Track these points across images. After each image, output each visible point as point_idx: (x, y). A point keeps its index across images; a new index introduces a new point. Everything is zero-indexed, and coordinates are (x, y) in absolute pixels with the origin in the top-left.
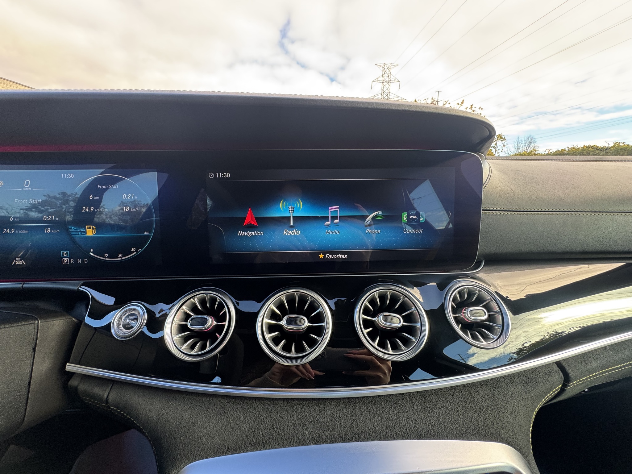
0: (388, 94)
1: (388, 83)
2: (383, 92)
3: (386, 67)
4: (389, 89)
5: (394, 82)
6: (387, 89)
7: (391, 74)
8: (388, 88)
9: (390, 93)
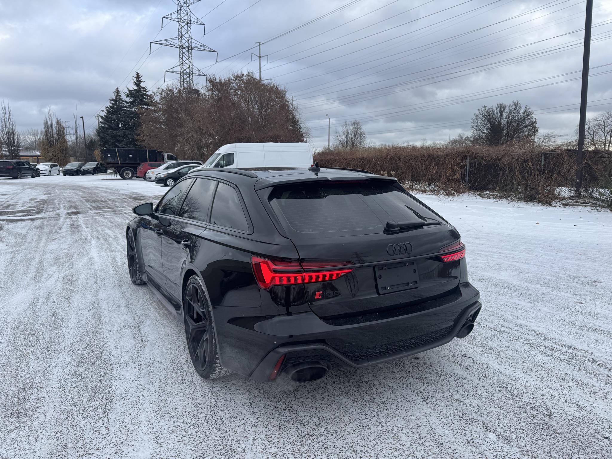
0: (188, 40)
1: (187, 23)
2: (180, 36)
5: (195, 23)
6: (187, 32)
7: (190, 11)
9: (191, 39)
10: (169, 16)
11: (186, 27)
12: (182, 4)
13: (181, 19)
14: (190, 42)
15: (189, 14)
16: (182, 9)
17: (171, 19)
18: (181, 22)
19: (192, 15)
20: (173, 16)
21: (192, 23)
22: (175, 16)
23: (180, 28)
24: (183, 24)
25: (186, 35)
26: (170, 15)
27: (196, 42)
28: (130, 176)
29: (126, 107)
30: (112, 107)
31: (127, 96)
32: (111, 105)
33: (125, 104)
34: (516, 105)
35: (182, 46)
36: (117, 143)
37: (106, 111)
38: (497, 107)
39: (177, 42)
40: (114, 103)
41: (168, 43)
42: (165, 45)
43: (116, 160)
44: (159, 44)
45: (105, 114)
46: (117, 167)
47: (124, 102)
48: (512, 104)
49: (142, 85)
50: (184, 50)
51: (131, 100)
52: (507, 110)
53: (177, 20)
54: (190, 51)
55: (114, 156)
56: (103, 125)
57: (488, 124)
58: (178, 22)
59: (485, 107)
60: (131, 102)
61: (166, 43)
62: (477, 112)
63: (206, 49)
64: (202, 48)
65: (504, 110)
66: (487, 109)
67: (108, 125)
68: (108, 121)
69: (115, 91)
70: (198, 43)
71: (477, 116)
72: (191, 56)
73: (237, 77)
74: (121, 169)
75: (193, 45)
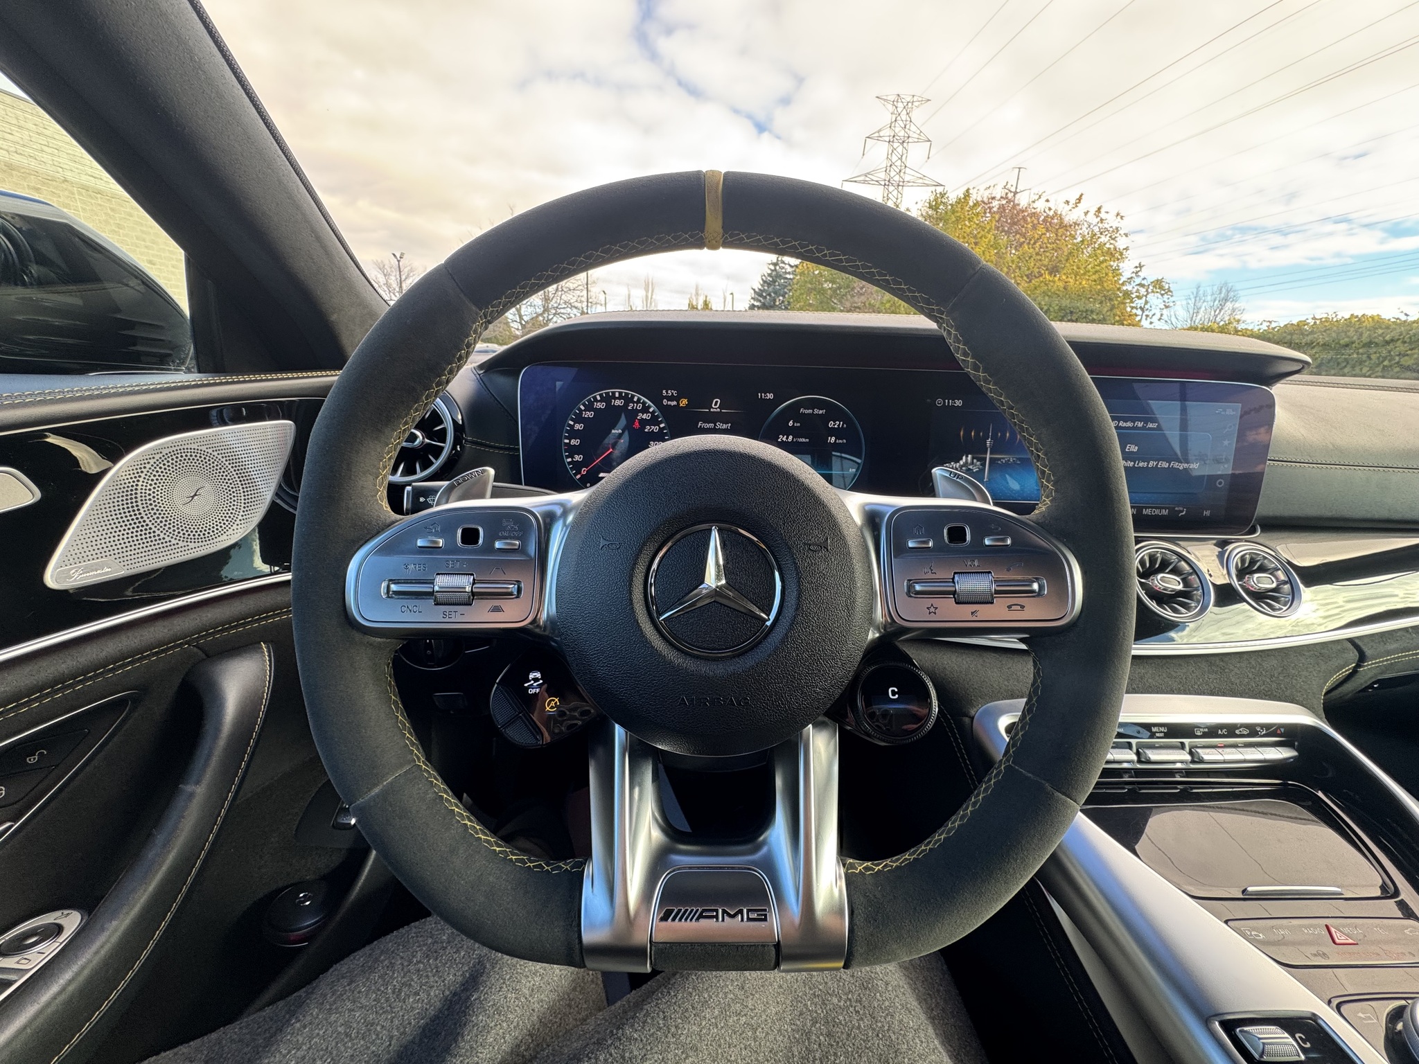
1: (903, 142)
2: (889, 165)
3: (900, 105)
4: (904, 157)
5: (916, 140)
6: (900, 156)
7: (911, 121)
8: (902, 155)
9: (906, 166)
10: (877, 135)
11: (900, 149)
12: (900, 110)
13: (894, 136)
14: (902, 174)
15: (907, 127)
16: (899, 118)
17: (879, 138)
18: (893, 142)
19: (913, 128)
20: (882, 134)
21: (910, 140)
22: (886, 132)
23: (890, 152)
24: (896, 145)
25: (899, 163)
26: (879, 132)
27: (913, 173)
29: (789, 273)
30: (770, 275)
32: (769, 272)
33: (789, 269)
35: (889, 181)
37: (762, 282)
39: (882, 175)
40: (772, 268)
41: (867, 179)
42: (864, 182)
44: (855, 181)
45: (760, 287)
50: (891, 188)
53: (887, 139)
54: (900, 188)
56: (756, 304)
58: (889, 141)
64: (921, 181)
67: (760, 301)
68: (761, 295)
72: (900, 196)
75: (907, 178)
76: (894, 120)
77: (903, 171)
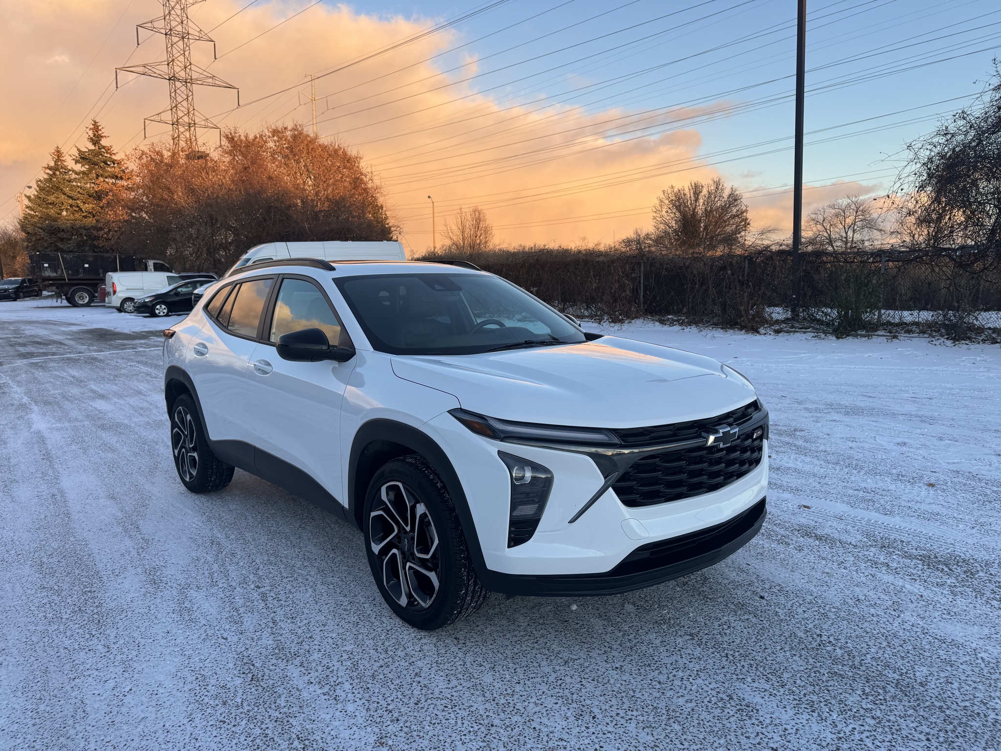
0: (185, 67)
1: (183, 38)
2: (170, 59)
4: (187, 53)
5: (198, 38)
6: (182, 52)
7: (187, 18)
8: (184, 51)
9: (191, 64)
10: (150, 25)
11: (180, 44)
13: (171, 30)
14: (188, 70)
15: (185, 22)
16: (173, 12)
17: (153, 29)
18: (170, 35)
19: (190, 24)
20: (156, 24)
21: (190, 37)
22: (160, 24)
23: (169, 45)
24: (175, 39)
25: (182, 58)
26: (152, 22)
27: (199, 71)
28: (87, 300)
29: (74, 180)
31: (77, 162)
34: (717, 184)
35: (174, 76)
36: (59, 244)
38: (691, 188)
41: (150, 71)
42: (143, 73)
43: (59, 272)
44: (132, 71)
45: (36, 193)
46: (62, 285)
47: (70, 173)
48: (711, 182)
49: (103, 142)
50: (178, 84)
51: (83, 169)
52: (705, 192)
53: (163, 31)
54: (189, 85)
55: (54, 267)
56: (32, 213)
57: (678, 214)
58: (166, 34)
59: (672, 187)
60: (84, 173)
61: (146, 71)
62: (662, 196)
63: (217, 82)
64: (210, 80)
65: (700, 192)
66: (676, 190)
67: (41, 212)
69: (53, 153)
70: (205, 73)
71: (661, 201)
72: (191, 93)
73: (275, 132)
74: (70, 289)
75: (195, 76)
76: (167, 12)
77: (189, 67)
